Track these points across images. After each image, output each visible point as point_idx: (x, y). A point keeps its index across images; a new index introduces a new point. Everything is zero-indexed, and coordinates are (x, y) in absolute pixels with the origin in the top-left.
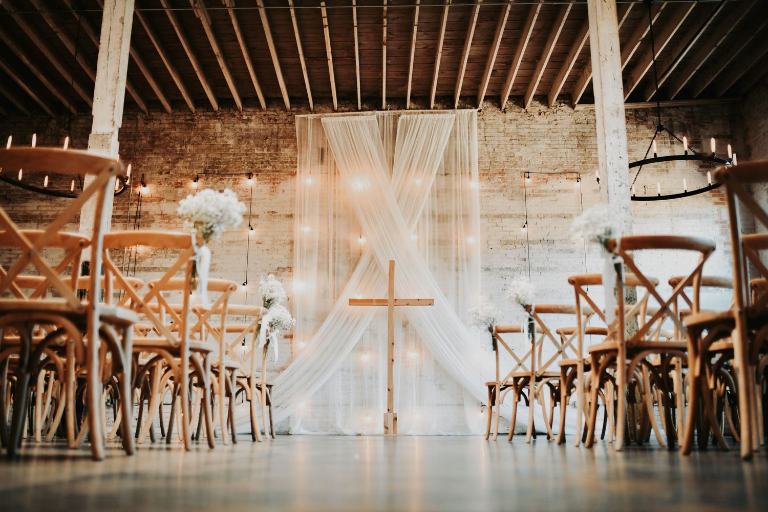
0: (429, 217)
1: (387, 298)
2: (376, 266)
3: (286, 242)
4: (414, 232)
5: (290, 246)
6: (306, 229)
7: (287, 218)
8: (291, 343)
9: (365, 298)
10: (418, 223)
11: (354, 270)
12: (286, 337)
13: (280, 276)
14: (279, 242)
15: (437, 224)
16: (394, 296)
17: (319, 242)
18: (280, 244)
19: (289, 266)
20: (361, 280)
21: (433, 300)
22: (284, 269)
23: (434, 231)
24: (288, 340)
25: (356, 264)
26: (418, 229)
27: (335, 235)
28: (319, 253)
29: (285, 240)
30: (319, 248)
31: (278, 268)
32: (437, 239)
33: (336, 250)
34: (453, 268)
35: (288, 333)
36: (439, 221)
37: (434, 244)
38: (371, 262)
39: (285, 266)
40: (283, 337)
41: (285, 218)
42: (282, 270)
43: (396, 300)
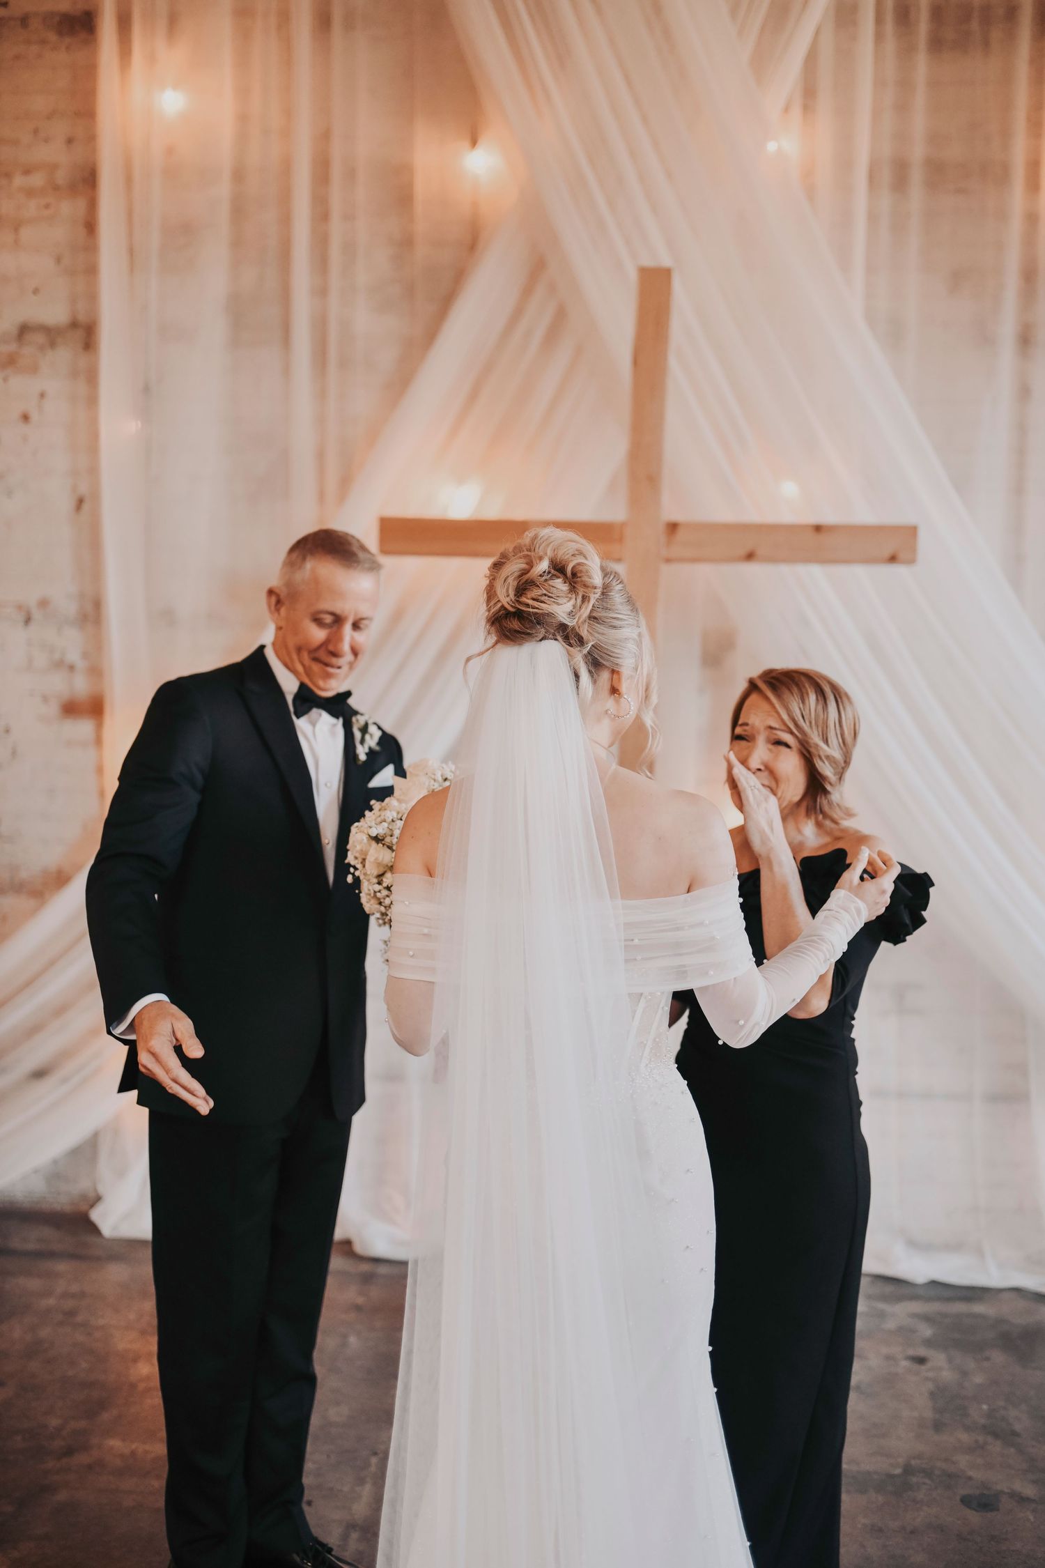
0: (879, 20)
1: (616, 512)
2: (561, 316)
3: (61, 177)
4: (787, 109)
5: (81, 204)
6: (172, 101)
7: (60, 33)
8: (99, 741)
9: (493, 512)
10: (811, 59)
11: (431, 334)
12: (71, 709)
13: (34, 369)
14: (19, 181)
15: (922, 63)
16: (666, 499)
17: (238, 175)
18: (30, 193)
19: (82, 318)
20: (473, 396)
21: (912, 531)
22: (52, 335)
23: (902, 108)
24: (83, 728)
25: (445, 302)
26: (809, 92)
27: (324, 137)
28: (237, 243)
29: (53, 167)
30: (238, 210)
31: (24, 330)
32: (918, 152)
33: (336, 228)
34: (1007, 329)
35: (81, 686)
36: (937, 44)
37: (900, 181)
38: (527, 291)
39: (55, 313)
40: (53, 709)
41: (52, 37)
42: (40, 338)
43: (673, 527)
